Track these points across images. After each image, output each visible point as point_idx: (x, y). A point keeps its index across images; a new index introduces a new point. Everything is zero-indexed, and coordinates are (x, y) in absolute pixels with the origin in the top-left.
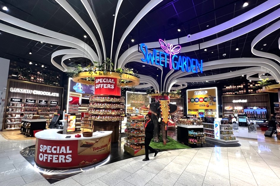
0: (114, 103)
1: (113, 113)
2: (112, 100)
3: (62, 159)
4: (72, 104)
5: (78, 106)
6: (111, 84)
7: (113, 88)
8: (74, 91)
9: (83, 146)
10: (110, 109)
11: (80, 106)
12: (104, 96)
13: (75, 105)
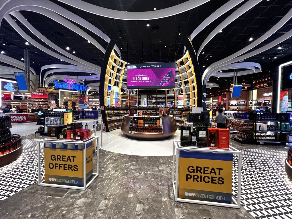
0: (43, 102)
1: (43, 106)
2: (42, 100)
3: (22, 119)
4: (5, 99)
5: (11, 102)
6: (41, 93)
7: (43, 94)
8: (6, 90)
9: (31, 116)
10: (41, 104)
11: (13, 101)
12: (38, 98)
13: (8, 101)
